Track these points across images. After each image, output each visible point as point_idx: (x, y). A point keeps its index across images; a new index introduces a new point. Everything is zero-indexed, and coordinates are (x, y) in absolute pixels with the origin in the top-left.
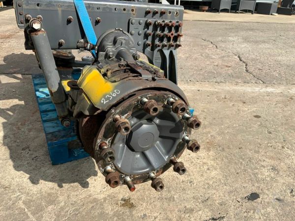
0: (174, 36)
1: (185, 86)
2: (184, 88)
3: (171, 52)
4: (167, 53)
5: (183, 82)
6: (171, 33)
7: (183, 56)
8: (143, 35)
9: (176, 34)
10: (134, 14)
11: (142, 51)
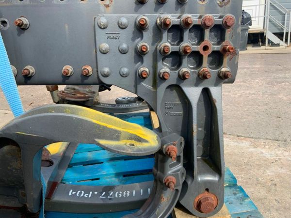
0: (210, 51)
1: (280, 152)
2: (277, 155)
3: (206, 92)
4: (194, 93)
5: (276, 143)
6: (203, 44)
7: (285, 98)
8: (131, 54)
9: (217, 48)
10: (107, 6)
11: (133, 89)
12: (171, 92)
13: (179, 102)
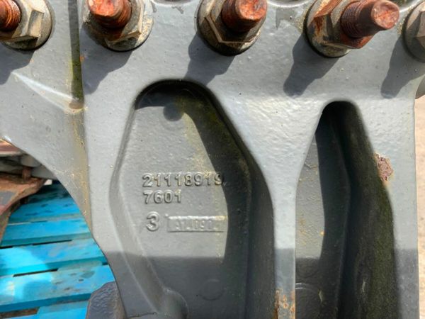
12: (171, 124)
13: (210, 173)
